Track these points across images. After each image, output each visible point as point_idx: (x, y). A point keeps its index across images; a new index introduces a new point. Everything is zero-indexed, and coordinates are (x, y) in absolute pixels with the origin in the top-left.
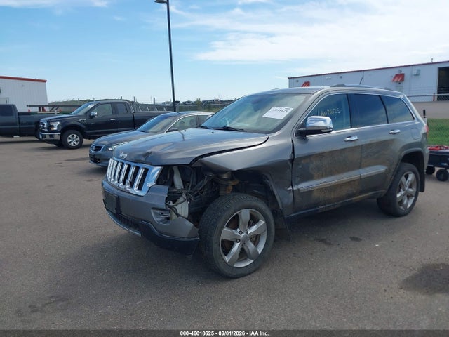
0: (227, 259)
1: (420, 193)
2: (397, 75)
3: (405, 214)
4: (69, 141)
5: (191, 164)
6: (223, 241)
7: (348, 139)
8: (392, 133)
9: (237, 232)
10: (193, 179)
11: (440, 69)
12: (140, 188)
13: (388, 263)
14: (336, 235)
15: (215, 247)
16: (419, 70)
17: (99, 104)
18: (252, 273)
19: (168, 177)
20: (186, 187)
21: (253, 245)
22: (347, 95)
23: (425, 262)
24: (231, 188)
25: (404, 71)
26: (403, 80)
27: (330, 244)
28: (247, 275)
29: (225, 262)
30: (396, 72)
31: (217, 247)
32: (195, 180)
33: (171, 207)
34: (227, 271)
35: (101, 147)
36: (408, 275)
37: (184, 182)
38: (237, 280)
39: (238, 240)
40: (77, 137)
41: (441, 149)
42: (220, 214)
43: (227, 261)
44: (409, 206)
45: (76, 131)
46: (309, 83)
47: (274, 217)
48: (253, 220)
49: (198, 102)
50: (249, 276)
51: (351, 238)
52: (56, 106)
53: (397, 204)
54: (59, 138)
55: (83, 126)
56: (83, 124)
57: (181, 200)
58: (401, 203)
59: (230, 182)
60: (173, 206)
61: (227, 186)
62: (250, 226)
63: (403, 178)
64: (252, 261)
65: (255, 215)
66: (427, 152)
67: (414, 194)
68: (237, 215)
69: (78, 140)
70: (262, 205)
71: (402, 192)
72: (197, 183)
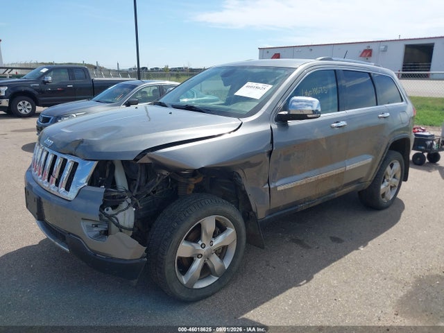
0: (184, 280)
1: (403, 183)
2: (365, 51)
3: (387, 207)
4: (19, 108)
5: (136, 160)
6: (180, 259)
7: (335, 125)
8: (381, 117)
9: (198, 246)
10: (140, 178)
11: (407, 46)
12: (67, 188)
13: (377, 275)
14: (313, 233)
15: (168, 267)
16: (386, 47)
17: (54, 68)
18: (216, 292)
19: (107, 175)
20: (132, 187)
21: (218, 259)
22: (335, 70)
23: (417, 273)
24: (192, 187)
25: (372, 47)
26: (370, 55)
27: (308, 247)
28: (211, 296)
29: (182, 284)
30: (364, 47)
31: (171, 268)
32: (143, 179)
33: (110, 217)
34: (183, 295)
35: (49, 119)
36: (402, 294)
37: (130, 181)
38: (197, 304)
39: (199, 256)
40: (28, 105)
41: (418, 131)
42: (176, 224)
43: (185, 283)
44: (391, 197)
45: (27, 98)
46: (279, 54)
47: (245, 222)
48: (220, 228)
49: (166, 69)
50: (213, 297)
51: (331, 238)
52: (10, 68)
53: (381, 196)
54: (7, 105)
55: (36, 93)
56: (36, 90)
57: (124, 205)
58: (383, 195)
59: (192, 180)
60: (113, 216)
61: (187, 184)
62: (215, 235)
63: (389, 168)
64: (217, 278)
65: (222, 222)
66: (412, 137)
67: (397, 185)
68: (200, 225)
69: (30, 107)
70: (231, 209)
71: (386, 183)
72: (147, 181)
